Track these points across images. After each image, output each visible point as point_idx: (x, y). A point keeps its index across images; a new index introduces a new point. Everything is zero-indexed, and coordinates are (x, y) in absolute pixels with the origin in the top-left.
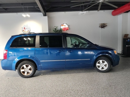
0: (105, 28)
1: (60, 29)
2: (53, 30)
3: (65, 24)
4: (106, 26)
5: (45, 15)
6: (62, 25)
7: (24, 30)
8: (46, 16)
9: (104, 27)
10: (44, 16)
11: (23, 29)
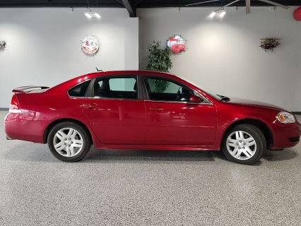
0: (274, 49)
1: (164, 49)
2: (150, 50)
3: (177, 37)
4: (278, 44)
5: (133, 15)
6: (172, 39)
7: (87, 47)
8: (135, 16)
9: (273, 46)
10: (131, 16)
11: (84, 45)
